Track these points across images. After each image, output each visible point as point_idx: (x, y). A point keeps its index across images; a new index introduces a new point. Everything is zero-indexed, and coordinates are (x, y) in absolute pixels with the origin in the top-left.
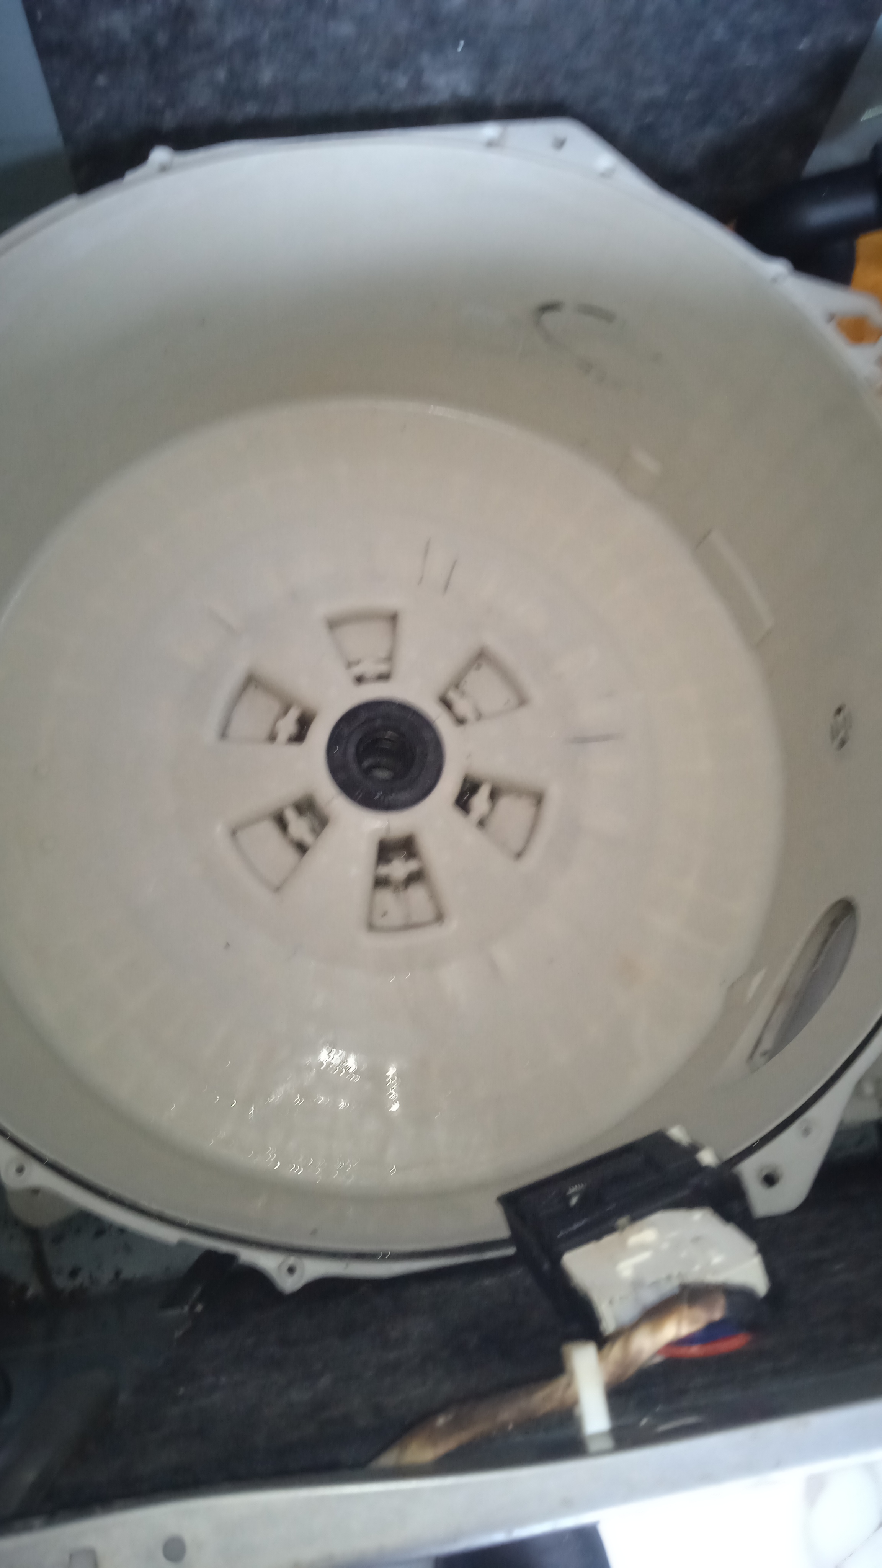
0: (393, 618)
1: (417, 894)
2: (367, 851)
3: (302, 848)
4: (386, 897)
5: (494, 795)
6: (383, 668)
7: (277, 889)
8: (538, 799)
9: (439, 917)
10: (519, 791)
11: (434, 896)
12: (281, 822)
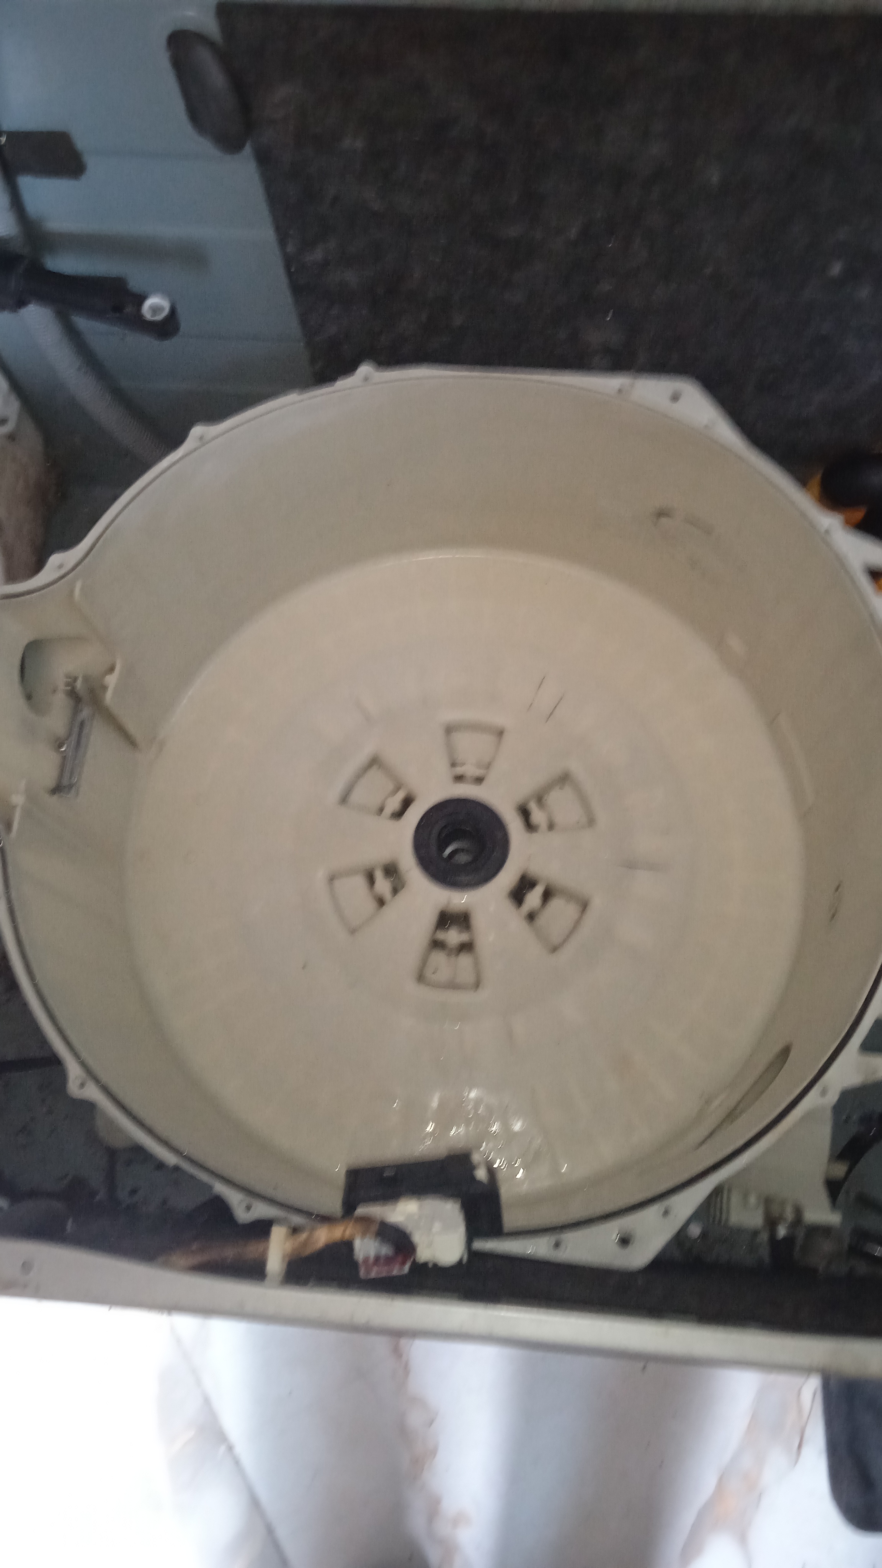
0: (500, 733)
1: (465, 960)
2: (429, 918)
3: (381, 902)
4: (439, 958)
5: (547, 895)
6: (478, 772)
7: (353, 931)
8: (584, 906)
9: (477, 985)
10: (571, 896)
11: (477, 965)
12: (371, 879)
